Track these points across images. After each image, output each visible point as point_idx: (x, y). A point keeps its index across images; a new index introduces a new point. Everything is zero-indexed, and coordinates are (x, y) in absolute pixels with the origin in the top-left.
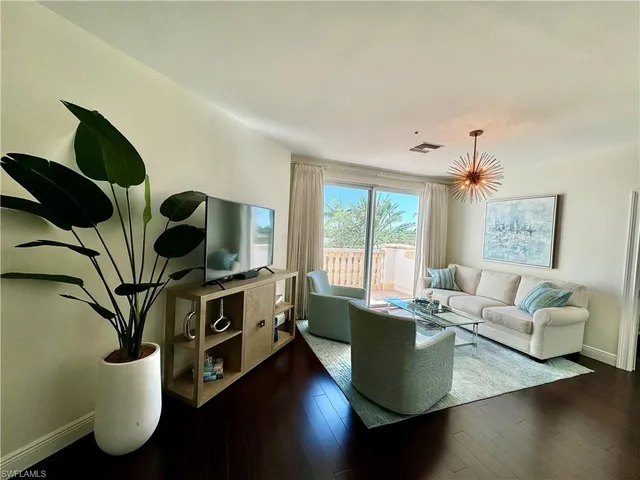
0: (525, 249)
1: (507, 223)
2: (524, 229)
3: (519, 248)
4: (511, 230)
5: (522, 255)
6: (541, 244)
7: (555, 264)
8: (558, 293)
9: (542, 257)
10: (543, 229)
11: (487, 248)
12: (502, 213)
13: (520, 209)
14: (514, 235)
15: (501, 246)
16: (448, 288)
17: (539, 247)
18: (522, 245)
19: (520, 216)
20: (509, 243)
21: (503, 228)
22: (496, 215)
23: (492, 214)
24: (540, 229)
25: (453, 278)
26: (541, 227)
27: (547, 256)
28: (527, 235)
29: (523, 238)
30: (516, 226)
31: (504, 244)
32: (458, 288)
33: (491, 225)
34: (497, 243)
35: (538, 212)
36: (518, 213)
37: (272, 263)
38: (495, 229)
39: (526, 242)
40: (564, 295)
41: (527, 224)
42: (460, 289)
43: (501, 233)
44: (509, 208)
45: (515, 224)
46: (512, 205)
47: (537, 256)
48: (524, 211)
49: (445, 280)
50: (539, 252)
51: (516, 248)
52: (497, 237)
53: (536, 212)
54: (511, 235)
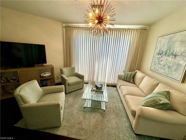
0: (169, 67)
1: (165, 50)
2: (172, 54)
3: (167, 66)
4: (165, 54)
5: (167, 70)
7: (184, 80)
8: (161, 100)
9: (177, 74)
10: (183, 54)
11: (152, 64)
12: (164, 44)
13: (173, 40)
14: (166, 58)
15: (159, 63)
16: (128, 81)
17: (178, 66)
18: (169, 64)
19: (172, 45)
20: (162, 62)
21: (162, 53)
22: (161, 45)
23: (159, 45)
24: (182, 54)
25: (132, 77)
26: (183, 53)
27: (181, 74)
28: (173, 58)
29: (170, 60)
30: (168, 52)
31: (160, 63)
32: (133, 82)
33: (157, 51)
34: (157, 62)
35: (184, 41)
36: (171, 43)
37: (46, 63)
38: (158, 53)
39: (171, 62)
40: (163, 103)
41: (174, 51)
42: (134, 82)
43: (160, 56)
44: (168, 40)
45: (168, 51)
46: (170, 37)
47: (174, 73)
48: (176, 41)
49: (127, 77)
50: (176, 70)
51: (165, 66)
52: (158, 59)
53: (182, 42)
54: (165, 58)
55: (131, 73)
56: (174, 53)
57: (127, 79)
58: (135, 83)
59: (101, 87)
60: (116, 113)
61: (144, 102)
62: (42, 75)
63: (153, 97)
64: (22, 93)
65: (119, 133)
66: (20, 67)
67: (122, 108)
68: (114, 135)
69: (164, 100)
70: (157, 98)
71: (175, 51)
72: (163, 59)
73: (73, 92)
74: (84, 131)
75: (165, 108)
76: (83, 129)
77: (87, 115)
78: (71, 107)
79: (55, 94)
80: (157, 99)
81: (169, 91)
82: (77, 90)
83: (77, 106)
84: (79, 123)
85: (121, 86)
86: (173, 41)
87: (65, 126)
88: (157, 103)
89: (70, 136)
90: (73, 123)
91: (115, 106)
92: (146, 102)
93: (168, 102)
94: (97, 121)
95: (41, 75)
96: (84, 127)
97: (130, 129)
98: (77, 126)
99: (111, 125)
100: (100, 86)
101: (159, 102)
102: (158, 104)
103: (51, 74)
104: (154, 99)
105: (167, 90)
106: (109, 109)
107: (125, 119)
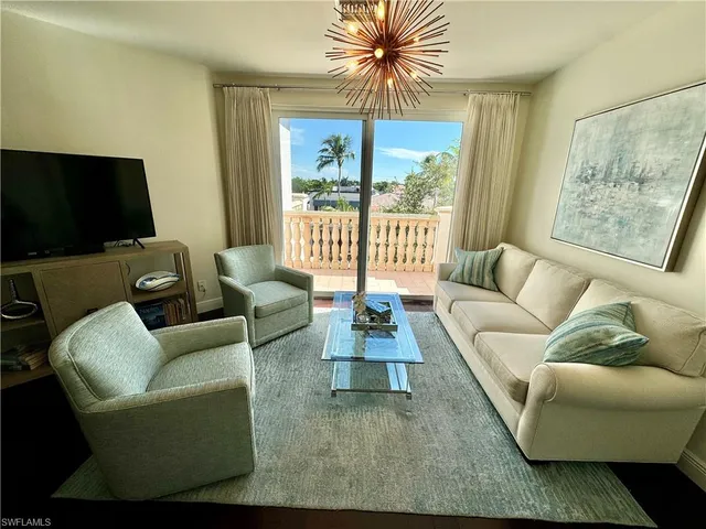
0: (621, 223)
1: (602, 163)
2: (630, 176)
3: (612, 220)
4: (605, 180)
5: (613, 235)
6: (656, 211)
7: (676, 262)
8: (610, 335)
9: (651, 244)
10: (670, 175)
11: (560, 216)
12: (598, 141)
13: (632, 126)
14: (608, 191)
15: (583, 213)
16: (475, 283)
17: (651, 218)
18: (618, 212)
19: (628, 146)
20: (596, 207)
21: (593, 175)
22: (586, 147)
23: (581, 146)
24: (663, 174)
25: (488, 267)
26: (667, 170)
27: (663, 242)
28: (633, 191)
29: (624, 198)
30: (615, 170)
31: (587, 211)
32: (493, 286)
33: (575, 169)
34: (577, 207)
35: (670, 129)
36: (626, 138)
37: (154, 235)
38: (579, 177)
39: (627, 205)
40: (623, 344)
41: (637, 165)
42: (497, 287)
43: (587, 186)
44: (611, 128)
45: (616, 165)
46: (619, 118)
47: (641, 240)
48: (640, 131)
49: (471, 270)
50: (646, 231)
51: (606, 220)
52: (579, 196)
53: (664, 131)
54: (603, 191)
55: (486, 255)
56: (638, 172)
57: (471, 275)
58: (499, 291)
59: (389, 313)
60: (448, 400)
61: (551, 349)
62: (142, 283)
63: (582, 327)
64: (83, 357)
65: (473, 465)
66: (42, 256)
67: (465, 380)
68: (457, 477)
69: (623, 333)
70: (597, 328)
71: (640, 166)
72: (599, 197)
73: (275, 340)
74: (348, 478)
75: (629, 358)
76: (340, 471)
77: (348, 420)
78: (279, 396)
79: (212, 351)
80: (598, 331)
81: (629, 304)
82: (288, 334)
83: (301, 391)
84: (322, 453)
85: (453, 301)
86: (630, 132)
87: (271, 471)
88: (601, 344)
89: (299, 503)
90: (298, 456)
91: (443, 378)
92: (561, 346)
93: (638, 336)
94: (387, 438)
95: (137, 285)
96: (344, 464)
97: (507, 450)
98: (319, 464)
99: (440, 441)
100: (381, 309)
101: (608, 341)
102: (604, 347)
103: (176, 279)
104: (588, 334)
105: (623, 300)
106: (424, 390)
107: (484, 417)
